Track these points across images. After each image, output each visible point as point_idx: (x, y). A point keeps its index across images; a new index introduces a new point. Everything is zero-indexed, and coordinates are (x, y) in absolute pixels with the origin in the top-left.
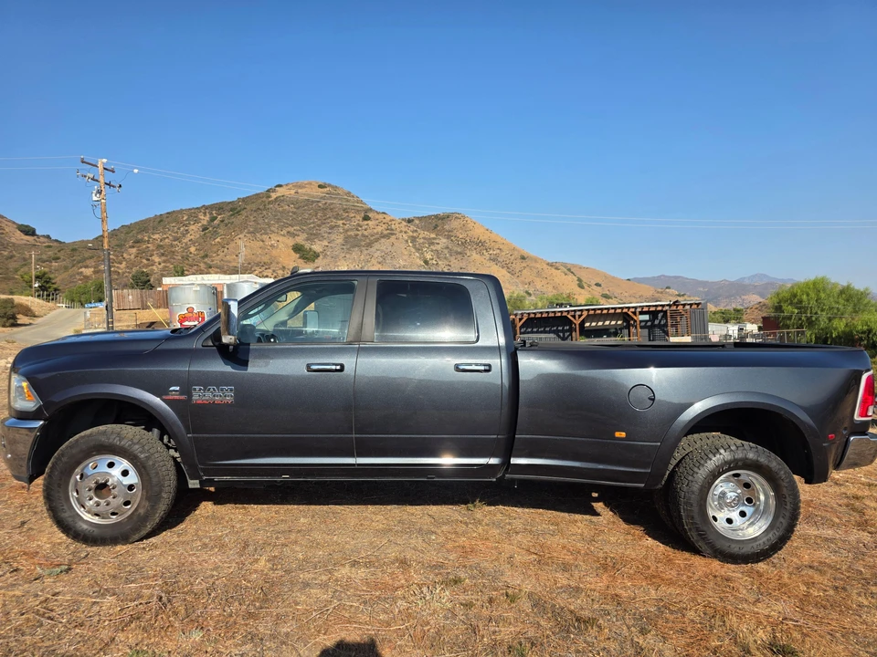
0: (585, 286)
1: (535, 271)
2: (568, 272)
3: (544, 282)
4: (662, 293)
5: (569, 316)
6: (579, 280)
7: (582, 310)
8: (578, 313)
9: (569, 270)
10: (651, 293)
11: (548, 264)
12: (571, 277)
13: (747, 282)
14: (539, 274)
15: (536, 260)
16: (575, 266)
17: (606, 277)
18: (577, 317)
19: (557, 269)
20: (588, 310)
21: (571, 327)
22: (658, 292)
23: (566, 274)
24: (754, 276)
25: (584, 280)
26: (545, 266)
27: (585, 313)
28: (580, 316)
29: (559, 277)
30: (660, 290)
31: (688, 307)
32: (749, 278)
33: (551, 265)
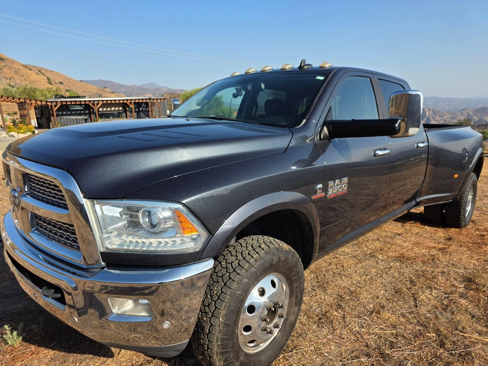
0: (53, 83)
1: (13, 70)
2: (39, 73)
3: (23, 78)
4: (102, 90)
5: (90, 104)
6: (48, 79)
7: (99, 101)
8: (96, 102)
9: (40, 71)
10: (96, 90)
11: (23, 65)
12: (41, 76)
13: (146, 87)
14: (16, 72)
15: (13, 62)
16: (43, 69)
17: (66, 78)
18: (96, 105)
19: (30, 69)
20: (103, 101)
21: (90, 112)
22: (100, 90)
23: (38, 74)
24: (149, 84)
25: (52, 79)
26: (21, 68)
27: (101, 103)
28: (97, 104)
29: (33, 76)
30: (101, 89)
31: (159, 101)
32: (147, 85)
33: (26, 67)
